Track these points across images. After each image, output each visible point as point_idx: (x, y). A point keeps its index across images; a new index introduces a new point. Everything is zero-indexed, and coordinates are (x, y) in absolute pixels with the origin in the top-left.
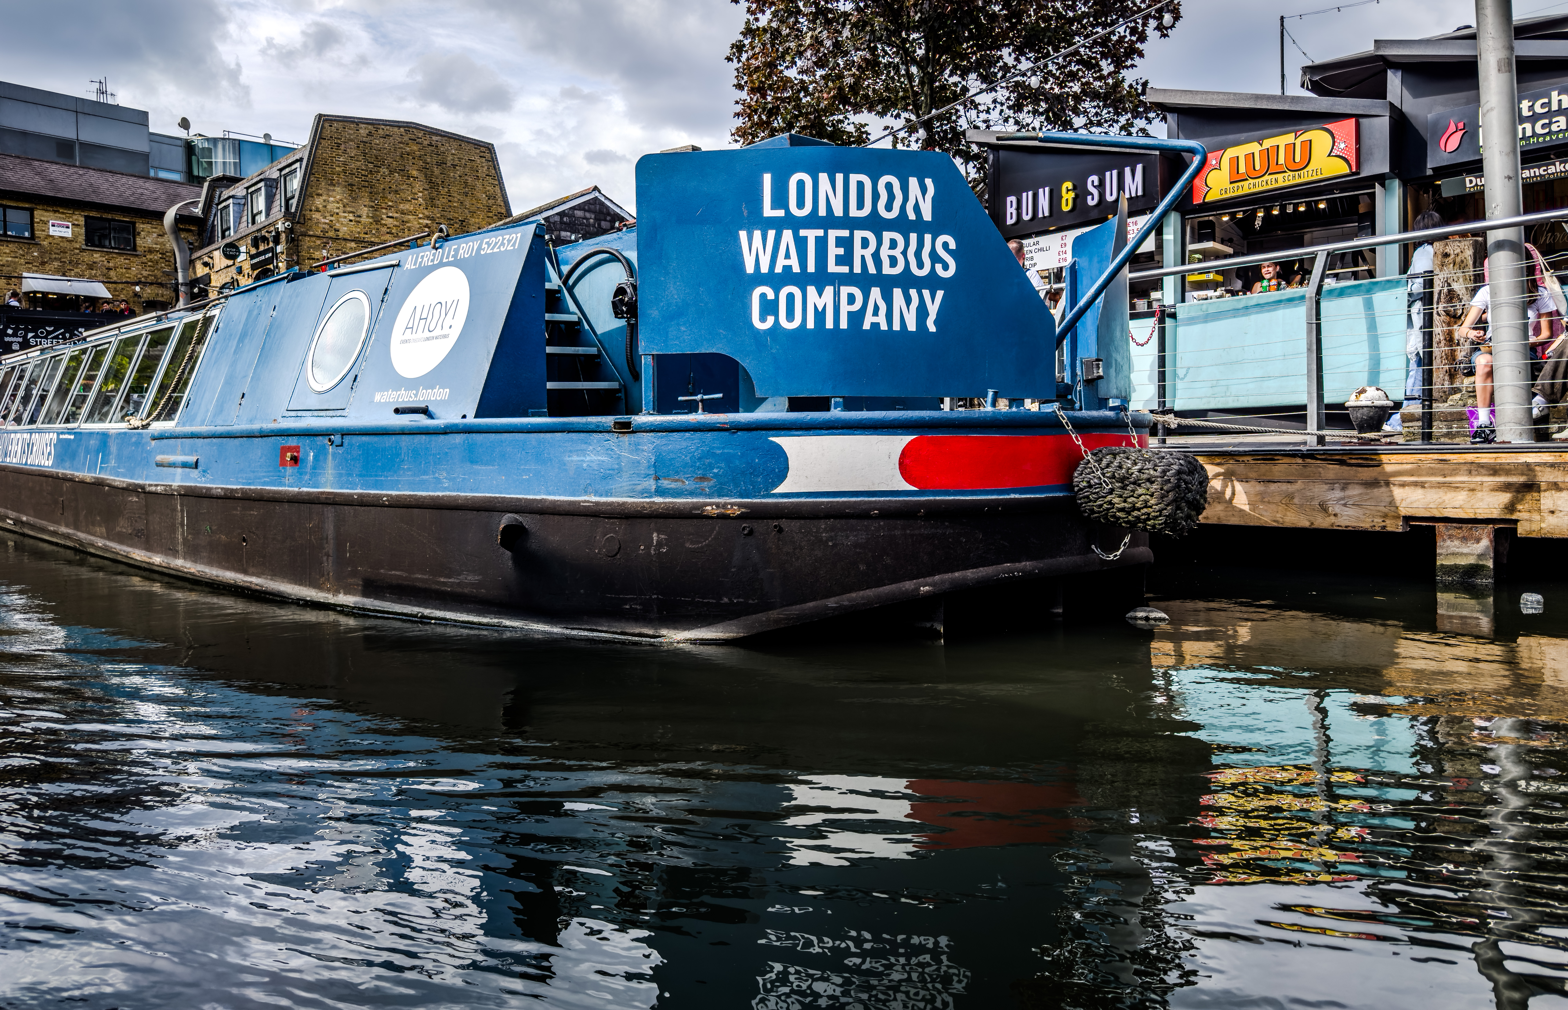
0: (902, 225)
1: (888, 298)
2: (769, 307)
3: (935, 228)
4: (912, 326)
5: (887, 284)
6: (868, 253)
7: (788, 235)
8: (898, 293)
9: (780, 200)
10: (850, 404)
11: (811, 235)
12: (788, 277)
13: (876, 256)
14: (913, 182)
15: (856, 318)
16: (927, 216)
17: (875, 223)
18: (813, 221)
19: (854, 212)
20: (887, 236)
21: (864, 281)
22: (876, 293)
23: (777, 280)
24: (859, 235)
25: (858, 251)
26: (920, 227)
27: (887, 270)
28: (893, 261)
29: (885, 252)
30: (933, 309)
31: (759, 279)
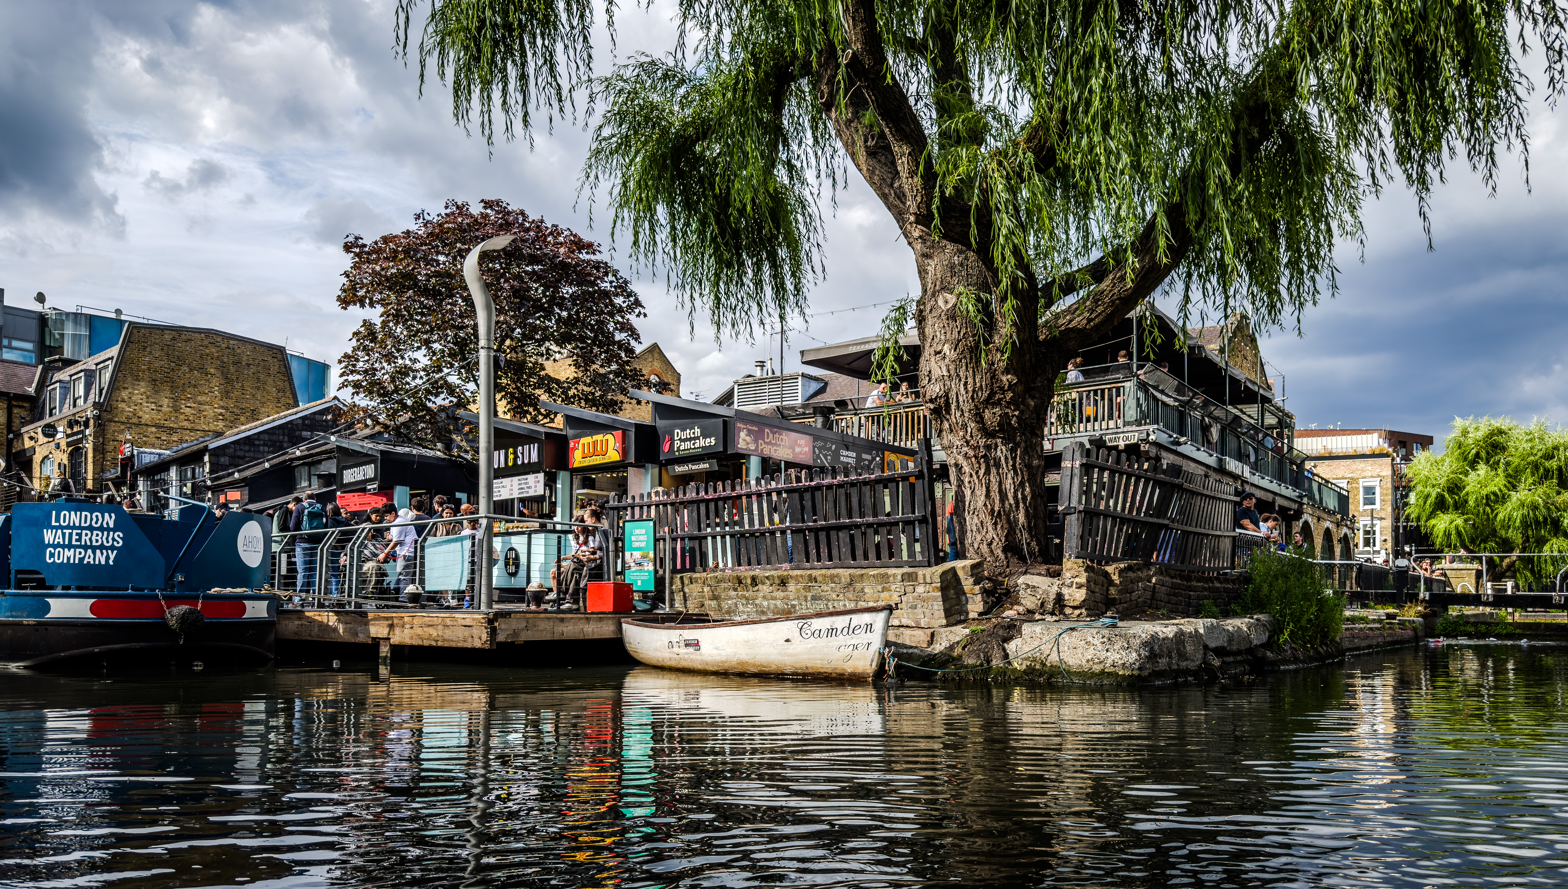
0: (101, 529)
1: (94, 553)
2: (52, 555)
3: (114, 530)
4: (103, 562)
5: (94, 549)
6: (87, 538)
7: (59, 531)
8: (98, 552)
9: (57, 520)
10: (78, 588)
11: (67, 532)
12: (59, 545)
13: (90, 539)
14: (107, 515)
15: (82, 560)
16: (111, 525)
17: (91, 528)
18: (68, 527)
19: (83, 524)
20: (95, 532)
21: (85, 547)
22: (89, 551)
23: (55, 546)
24: (84, 532)
25: (84, 537)
26: (108, 529)
27: (94, 544)
28: (97, 541)
29: (94, 538)
30: (112, 557)
31: (49, 545)
